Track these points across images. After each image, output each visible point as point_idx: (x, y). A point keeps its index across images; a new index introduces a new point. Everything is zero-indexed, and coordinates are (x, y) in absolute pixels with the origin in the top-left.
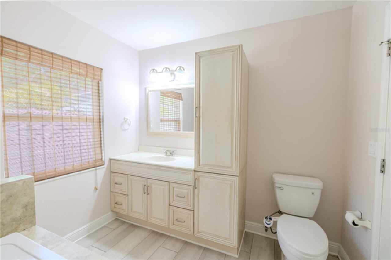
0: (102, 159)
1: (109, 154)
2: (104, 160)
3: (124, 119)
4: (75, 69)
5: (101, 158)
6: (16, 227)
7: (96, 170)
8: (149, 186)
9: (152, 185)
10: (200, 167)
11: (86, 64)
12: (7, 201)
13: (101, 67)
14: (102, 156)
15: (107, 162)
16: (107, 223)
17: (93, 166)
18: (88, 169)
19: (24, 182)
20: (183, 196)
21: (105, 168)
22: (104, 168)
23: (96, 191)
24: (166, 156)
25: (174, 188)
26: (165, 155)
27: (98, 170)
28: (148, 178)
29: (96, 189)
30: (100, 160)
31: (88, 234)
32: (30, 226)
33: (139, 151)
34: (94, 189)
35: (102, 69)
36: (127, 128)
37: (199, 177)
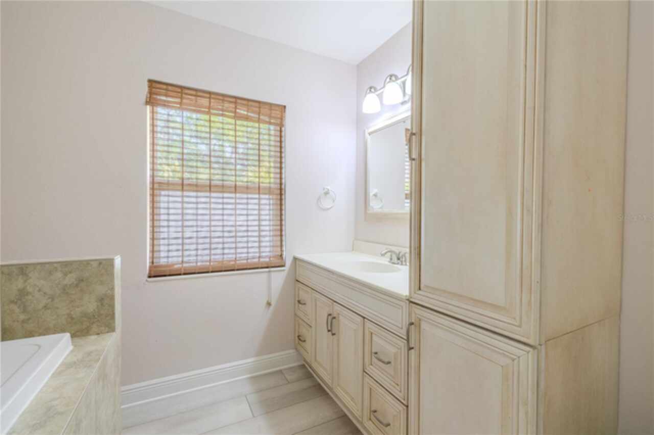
0: (281, 256)
1: (295, 249)
2: (285, 258)
3: (324, 189)
4: (242, 111)
5: (280, 254)
6: (88, 327)
7: (269, 271)
8: (334, 318)
9: (340, 316)
10: (420, 292)
11: (259, 102)
12: (77, 285)
13: (284, 104)
14: (282, 251)
15: (289, 262)
16: (286, 367)
17: (266, 266)
18: (257, 268)
19: (100, 264)
20: (386, 360)
21: (286, 272)
22: (284, 270)
23: (269, 308)
24: (389, 264)
25: (372, 333)
26: (389, 262)
27: (273, 274)
28: (335, 302)
29: (269, 304)
30: (279, 257)
31: (254, 374)
32: (106, 331)
33: (353, 250)
34: (265, 302)
35: (285, 107)
36: (329, 207)
37: (420, 320)
